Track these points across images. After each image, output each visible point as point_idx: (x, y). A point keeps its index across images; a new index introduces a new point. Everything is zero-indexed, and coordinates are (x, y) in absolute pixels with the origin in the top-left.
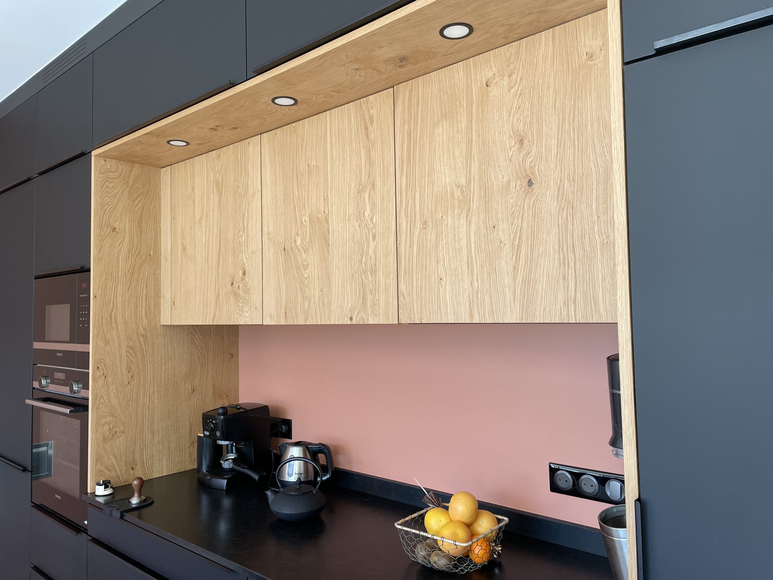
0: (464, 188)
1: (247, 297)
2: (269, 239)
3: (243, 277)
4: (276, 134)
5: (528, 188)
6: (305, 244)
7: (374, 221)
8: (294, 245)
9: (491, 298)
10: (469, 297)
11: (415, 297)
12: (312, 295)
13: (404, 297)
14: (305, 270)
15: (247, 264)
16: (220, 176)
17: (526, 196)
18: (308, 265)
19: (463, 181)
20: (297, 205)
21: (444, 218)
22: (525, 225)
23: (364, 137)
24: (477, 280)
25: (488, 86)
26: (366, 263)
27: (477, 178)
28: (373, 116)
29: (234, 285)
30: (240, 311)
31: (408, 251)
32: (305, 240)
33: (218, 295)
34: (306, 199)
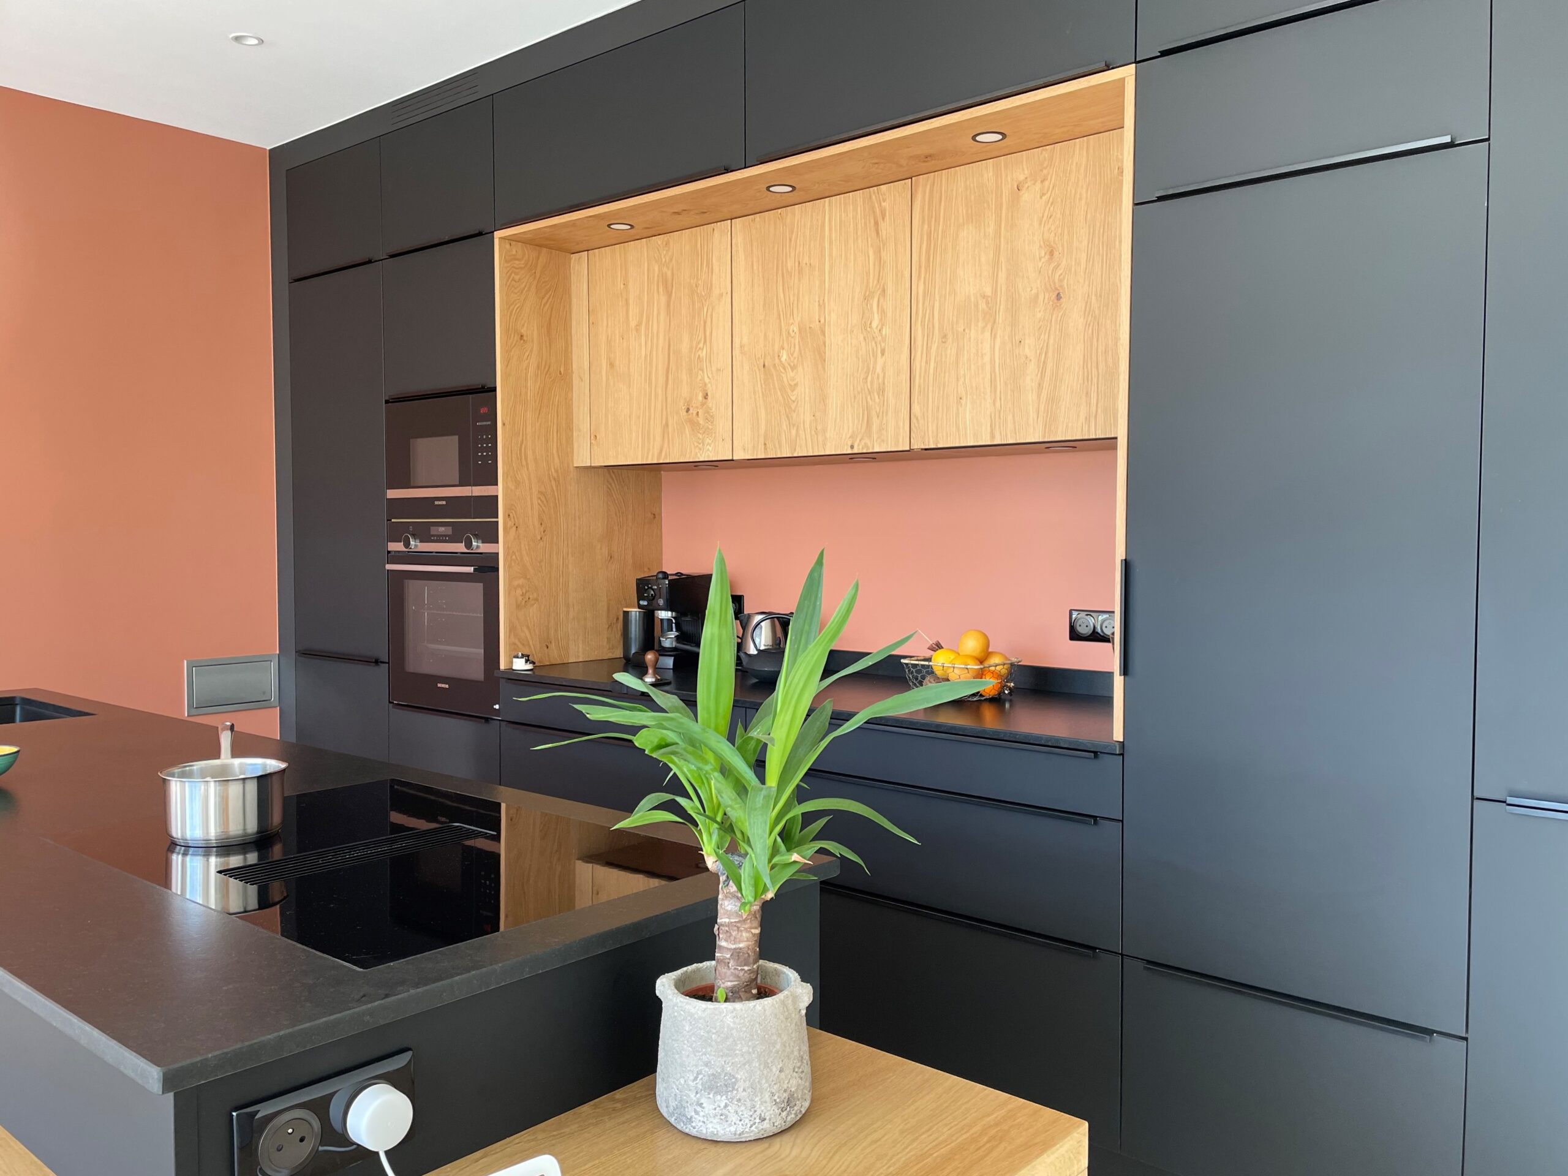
0: (989, 299)
1: (710, 427)
2: (742, 353)
3: (704, 400)
4: (753, 220)
5: (1056, 301)
6: (792, 359)
7: (884, 333)
9: (1013, 416)
10: (991, 417)
11: (930, 420)
12: (802, 420)
13: (917, 419)
14: (792, 391)
15: (709, 385)
16: (668, 269)
17: (1054, 309)
18: (796, 385)
19: (988, 291)
20: (783, 311)
21: (967, 331)
22: (1051, 341)
23: (874, 234)
24: (1000, 399)
25: (1019, 190)
26: (872, 382)
27: (1004, 289)
28: (885, 210)
29: (691, 411)
30: (700, 444)
31: (923, 368)
32: (792, 356)
33: (667, 425)
34: (795, 305)
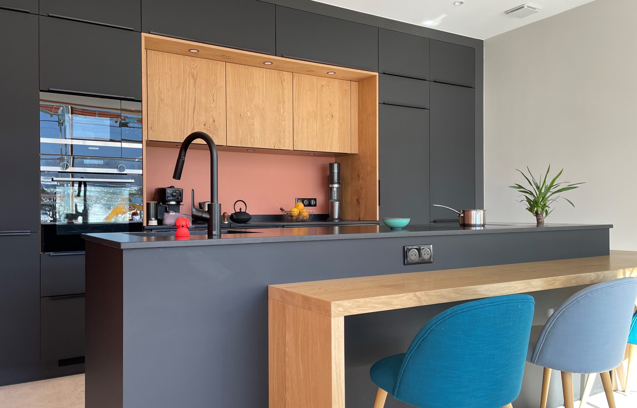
0: (315, 112)
1: (216, 133)
2: (230, 109)
3: (213, 123)
4: (235, 66)
5: (332, 117)
6: (252, 115)
7: (285, 114)
8: (246, 115)
9: (322, 144)
10: (316, 144)
13: (295, 141)
15: (216, 117)
16: (195, 70)
20: (248, 99)
25: (322, 86)
26: (281, 128)
29: (206, 126)
34: (253, 98)
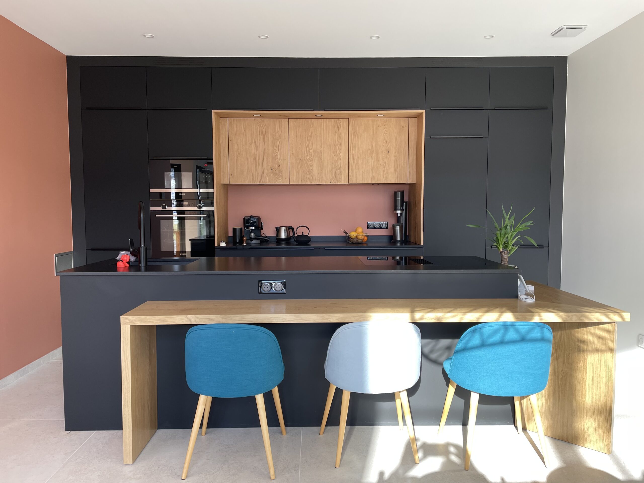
0: (371, 150)
2: (292, 155)
3: (278, 167)
4: (297, 120)
8: (305, 159)
9: (377, 178)
10: (371, 177)
11: (354, 177)
12: (314, 175)
13: (351, 176)
16: (264, 129)
17: (387, 154)
18: (312, 165)
20: (307, 146)
21: (365, 157)
22: (387, 161)
23: (337, 130)
24: (374, 173)
25: (378, 127)
27: (374, 148)
28: (340, 125)
29: (273, 169)
30: (277, 179)
31: (352, 164)
32: (311, 158)
33: (263, 173)
34: (312, 144)
